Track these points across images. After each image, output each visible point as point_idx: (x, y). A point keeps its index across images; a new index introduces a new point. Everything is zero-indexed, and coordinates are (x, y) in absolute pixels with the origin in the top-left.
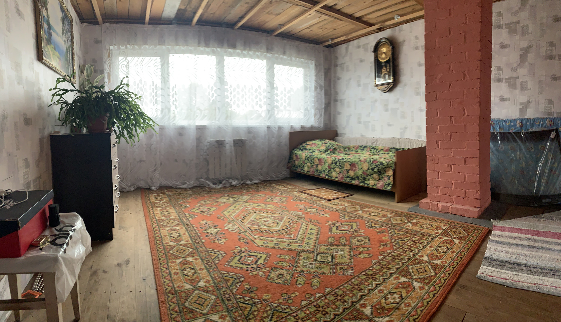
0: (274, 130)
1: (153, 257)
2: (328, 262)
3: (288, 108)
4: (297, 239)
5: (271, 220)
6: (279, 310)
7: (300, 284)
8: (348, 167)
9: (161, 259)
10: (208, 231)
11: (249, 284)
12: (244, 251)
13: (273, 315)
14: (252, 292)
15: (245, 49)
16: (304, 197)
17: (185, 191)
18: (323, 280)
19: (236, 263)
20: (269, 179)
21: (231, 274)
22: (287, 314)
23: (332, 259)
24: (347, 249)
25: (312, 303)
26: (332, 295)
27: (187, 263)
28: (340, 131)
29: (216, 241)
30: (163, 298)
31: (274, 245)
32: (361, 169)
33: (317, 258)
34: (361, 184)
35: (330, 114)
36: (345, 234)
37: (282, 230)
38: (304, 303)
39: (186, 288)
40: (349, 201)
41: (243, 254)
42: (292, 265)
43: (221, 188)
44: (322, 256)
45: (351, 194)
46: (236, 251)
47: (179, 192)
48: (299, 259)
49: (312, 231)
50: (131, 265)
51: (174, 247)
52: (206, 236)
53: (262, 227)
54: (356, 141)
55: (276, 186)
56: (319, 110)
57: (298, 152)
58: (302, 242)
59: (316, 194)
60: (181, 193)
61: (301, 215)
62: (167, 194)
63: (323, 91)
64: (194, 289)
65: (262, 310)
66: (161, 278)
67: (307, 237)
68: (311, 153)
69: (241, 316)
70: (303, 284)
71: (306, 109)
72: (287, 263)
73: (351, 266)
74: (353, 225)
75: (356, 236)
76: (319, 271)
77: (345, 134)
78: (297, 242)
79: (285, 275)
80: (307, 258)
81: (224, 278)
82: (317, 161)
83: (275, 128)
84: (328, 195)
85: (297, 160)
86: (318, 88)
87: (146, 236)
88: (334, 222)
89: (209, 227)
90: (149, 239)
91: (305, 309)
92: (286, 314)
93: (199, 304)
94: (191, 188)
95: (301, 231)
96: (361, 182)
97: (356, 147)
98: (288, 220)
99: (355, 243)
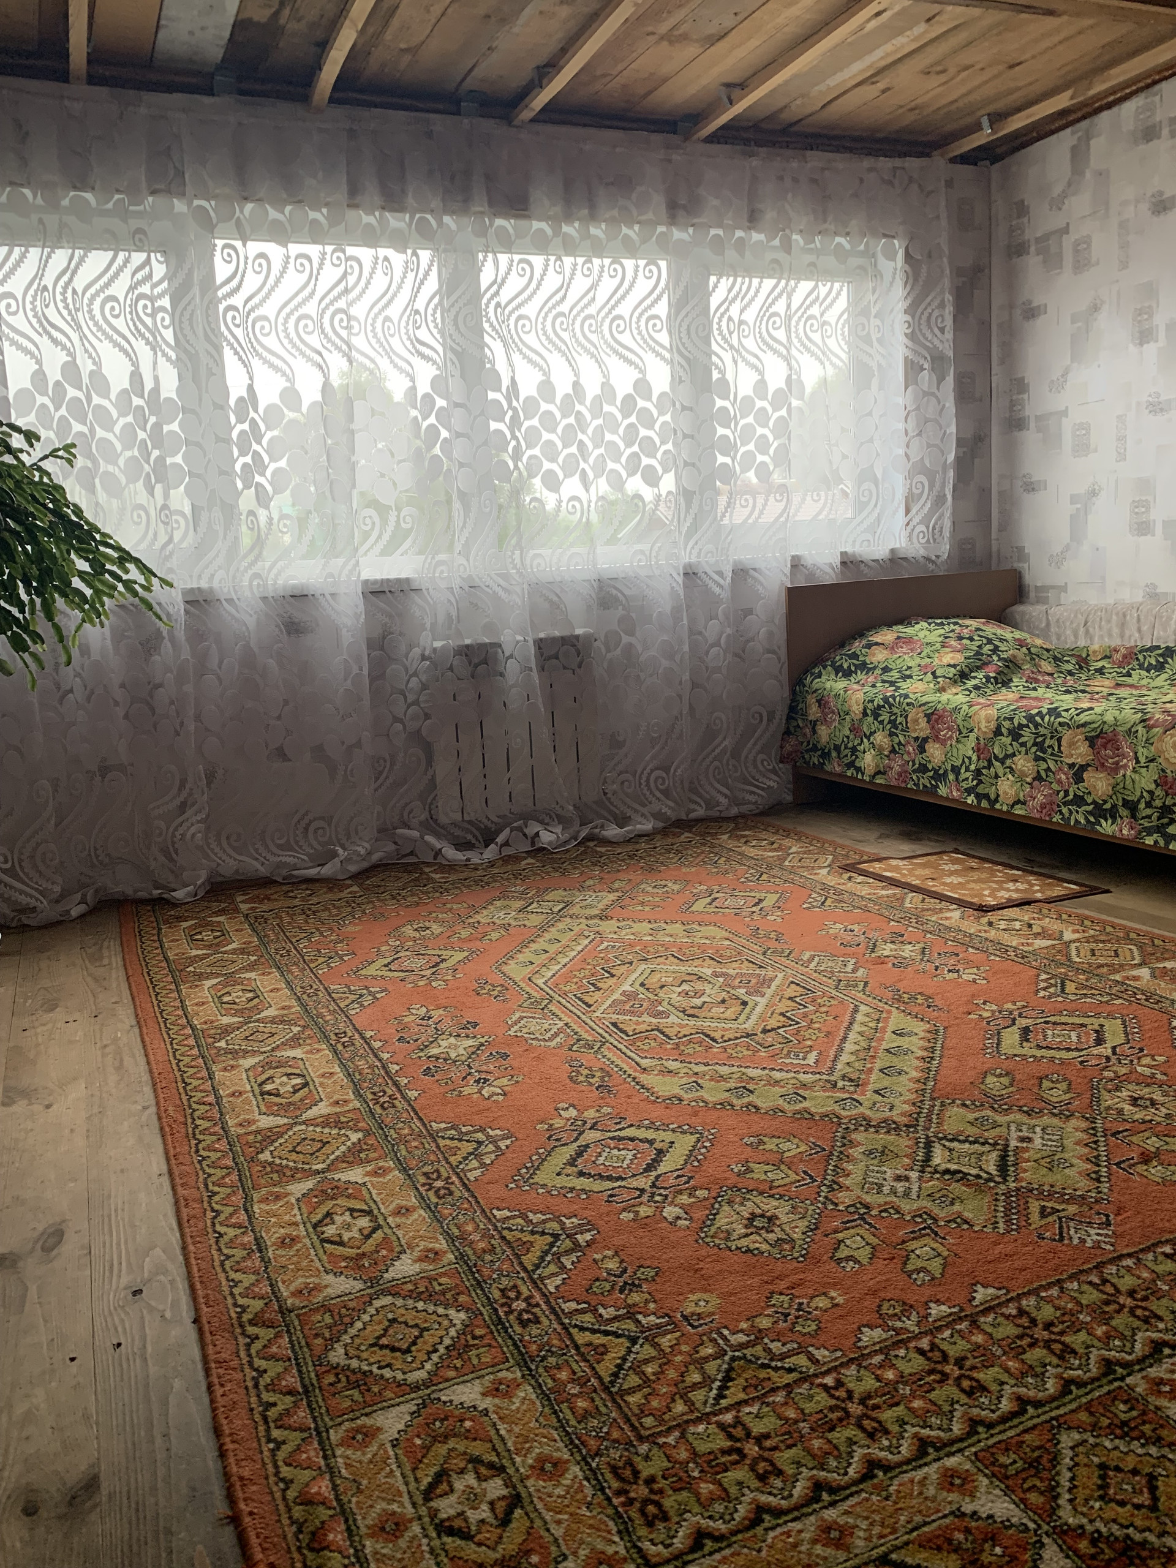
0: (716, 582)
1: (179, 1189)
2: (985, 1175)
3: (777, 478)
4: (832, 1070)
5: (712, 992)
6: (758, 1359)
7: (848, 1258)
8: (1080, 753)
9: (215, 1194)
10: (434, 1051)
11: (616, 1253)
12: (595, 1124)
13: (727, 1378)
14: (634, 1286)
15: (568, 217)
16: (865, 891)
17: (330, 890)
18: (959, 1250)
19: (558, 1174)
20: (700, 812)
21: (536, 1218)
22: (794, 1376)
23: (1003, 1168)
24: (1074, 1130)
25: (909, 1340)
26: (1007, 1317)
27: (338, 1191)
28: (1036, 574)
29: (467, 1091)
30: (223, 1347)
31: (727, 1094)
32: (1152, 760)
33: (928, 1158)
34: (1149, 841)
35: (985, 492)
36: (1063, 1062)
37: (765, 1031)
38: (871, 1336)
39: (330, 1291)
40: (1082, 919)
41: (591, 1136)
42: (811, 1177)
43: (492, 864)
44: (950, 1150)
45: (1096, 888)
46: (558, 1123)
47: (303, 899)
48: (844, 1156)
49: (904, 1042)
50: (70, 1247)
51: (280, 1135)
52: (427, 1072)
53: (673, 1019)
54: (1123, 625)
55: (731, 844)
56: (931, 476)
57: (832, 684)
58: (857, 1083)
59: (918, 877)
60: (314, 900)
61: (850, 968)
62: (247, 916)
63: (950, 380)
64: (369, 1291)
65: (678, 1358)
66: (219, 1269)
67: (878, 1064)
68: (892, 684)
69: (583, 1382)
70: (865, 1261)
71: (866, 476)
72: (790, 1172)
73: (1102, 1207)
74: (1106, 1028)
75: (1125, 1079)
76: (942, 1214)
77: (1064, 589)
78: (835, 1085)
79: (784, 1219)
80: (884, 1154)
81: (503, 1238)
82: (923, 723)
83: (720, 574)
84: (977, 886)
85: (825, 721)
86: (922, 369)
87: (145, 1108)
88: (1009, 1006)
89: (439, 1033)
90: (160, 1118)
91: (877, 1359)
92: (789, 1378)
93: (393, 1349)
94: (355, 877)
95: (852, 1036)
96: (1149, 832)
97: (1118, 657)
98: (791, 991)
99: (1120, 1112)
